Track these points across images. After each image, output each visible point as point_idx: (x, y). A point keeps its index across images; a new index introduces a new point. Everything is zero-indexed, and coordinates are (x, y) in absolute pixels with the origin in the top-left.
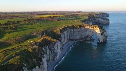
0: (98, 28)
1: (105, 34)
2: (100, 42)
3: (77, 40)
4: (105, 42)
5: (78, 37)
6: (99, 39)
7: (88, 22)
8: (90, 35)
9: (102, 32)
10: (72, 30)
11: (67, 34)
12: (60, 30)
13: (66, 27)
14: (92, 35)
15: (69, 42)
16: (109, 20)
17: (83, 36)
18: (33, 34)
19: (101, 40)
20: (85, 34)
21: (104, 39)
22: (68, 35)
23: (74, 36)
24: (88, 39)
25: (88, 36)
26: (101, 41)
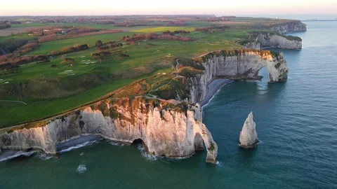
0: (270, 56)
1: (282, 66)
2: (272, 81)
3: (231, 76)
4: (282, 82)
5: (233, 72)
6: (270, 75)
7: (250, 45)
8: (255, 68)
9: (277, 62)
10: (222, 58)
11: (213, 66)
12: (203, 57)
13: (211, 54)
14: (258, 69)
15: (216, 81)
16: (301, 40)
17: (242, 71)
18: (159, 64)
19: (275, 78)
20: (246, 67)
21: (280, 76)
22: (215, 68)
23: (225, 69)
24: (251, 75)
25: (250, 71)
26: (274, 80)
